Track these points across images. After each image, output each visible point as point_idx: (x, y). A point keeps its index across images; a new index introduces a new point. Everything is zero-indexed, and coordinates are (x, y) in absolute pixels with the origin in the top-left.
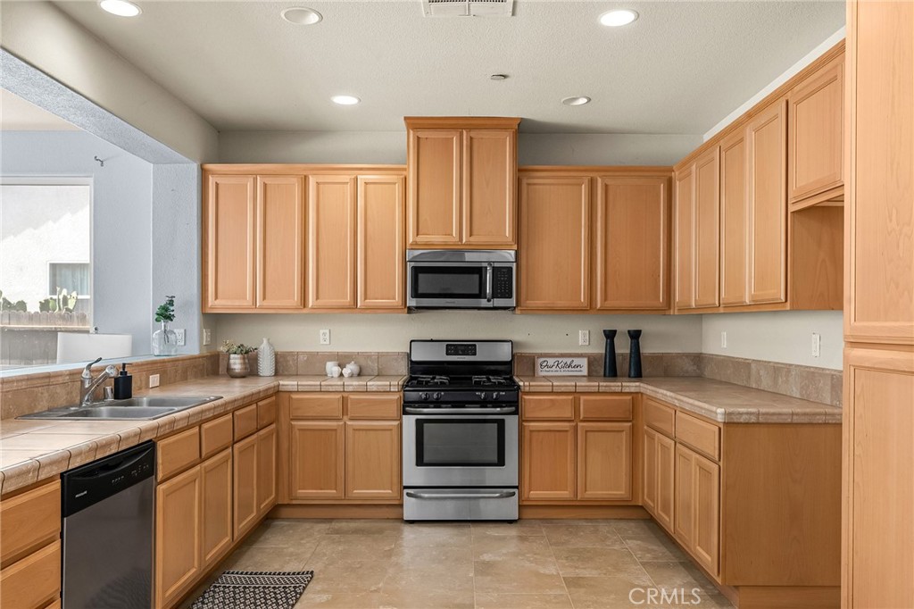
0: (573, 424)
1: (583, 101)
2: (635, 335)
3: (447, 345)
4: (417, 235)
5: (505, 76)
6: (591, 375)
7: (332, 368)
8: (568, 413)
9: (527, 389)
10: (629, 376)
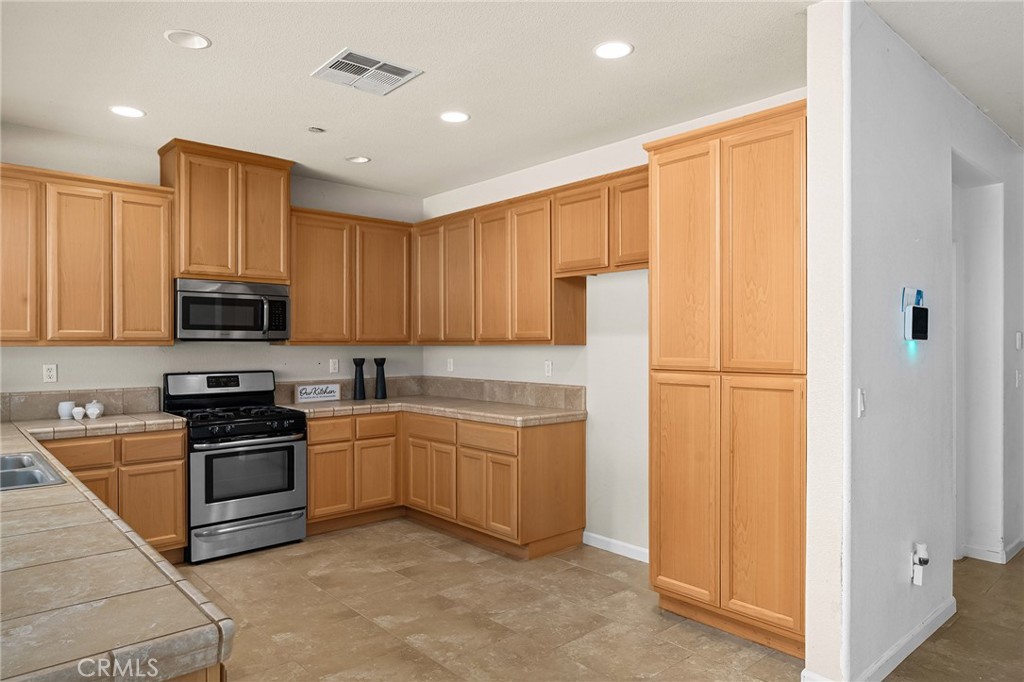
0: (351, 443)
1: (362, 160)
2: (380, 363)
3: (208, 378)
4: (190, 264)
5: (322, 130)
6: (343, 399)
7: (65, 408)
8: (347, 434)
9: (312, 416)
10: (376, 398)
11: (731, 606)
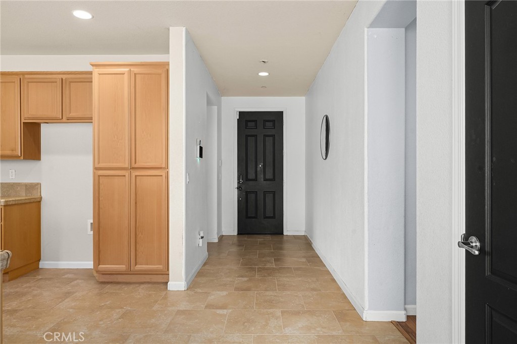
11: (136, 269)
